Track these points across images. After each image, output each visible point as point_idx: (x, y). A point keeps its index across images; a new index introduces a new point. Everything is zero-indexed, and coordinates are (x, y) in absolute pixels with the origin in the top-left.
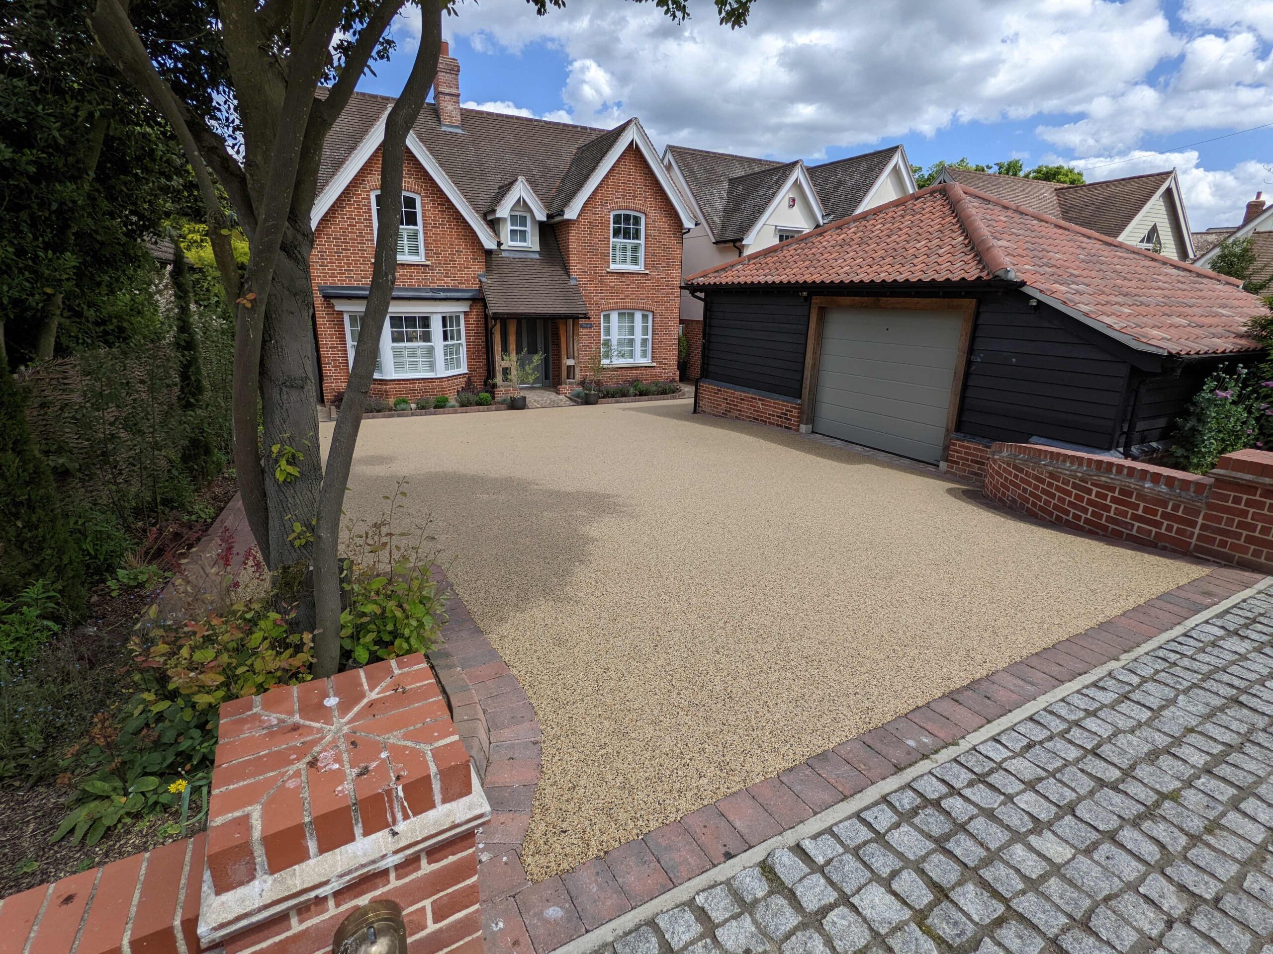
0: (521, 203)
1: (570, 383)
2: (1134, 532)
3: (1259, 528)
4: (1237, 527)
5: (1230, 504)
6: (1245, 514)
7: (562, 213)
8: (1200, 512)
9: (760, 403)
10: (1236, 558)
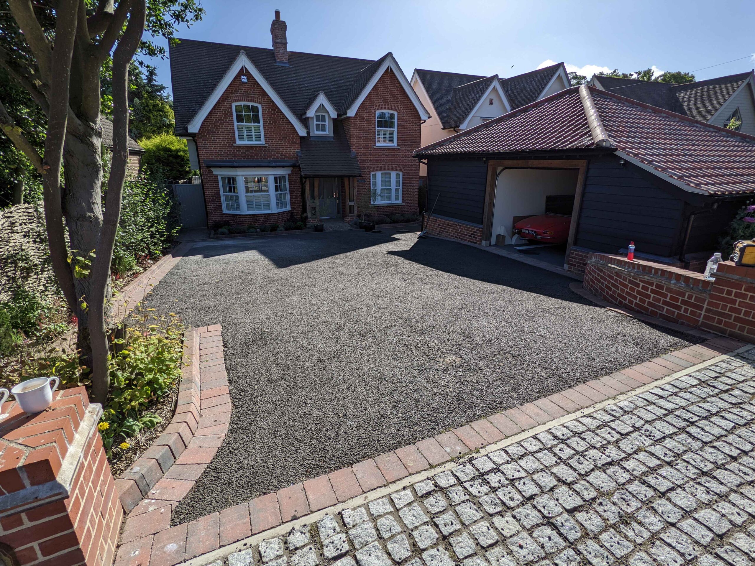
0: (322, 107)
1: (351, 216)
2: (664, 313)
3: (743, 311)
4: (729, 311)
5: (724, 295)
6: (734, 302)
7: (346, 113)
8: (706, 300)
9: (459, 227)
10: (728, 331)
